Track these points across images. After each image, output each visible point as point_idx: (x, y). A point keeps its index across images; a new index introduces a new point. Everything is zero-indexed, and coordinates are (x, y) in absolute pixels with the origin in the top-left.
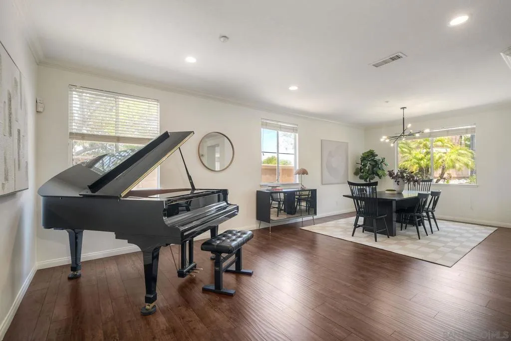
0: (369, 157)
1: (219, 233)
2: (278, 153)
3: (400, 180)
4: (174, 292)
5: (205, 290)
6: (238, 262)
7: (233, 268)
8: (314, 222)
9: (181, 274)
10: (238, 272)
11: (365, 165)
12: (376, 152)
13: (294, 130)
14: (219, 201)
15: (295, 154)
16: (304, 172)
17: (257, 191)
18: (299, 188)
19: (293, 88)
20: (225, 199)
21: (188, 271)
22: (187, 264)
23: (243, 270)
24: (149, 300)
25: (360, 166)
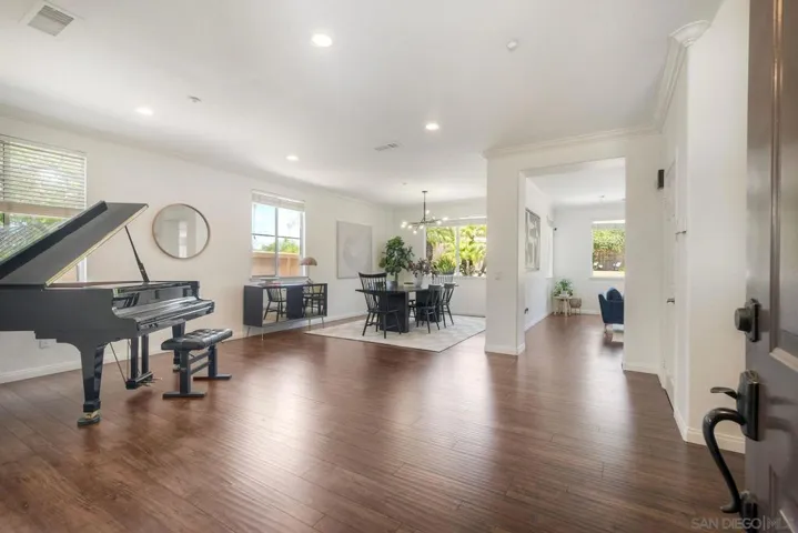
0: (396, 245)
1: (186, 332)
2: (277, 236)
3: (418, 271)
4: (122, 405)
5: (166, 397)
6: (212, 366)
7: (205, 372)
8: (323, 325)
9: (131, 385)
10: (212, 377)
11: (391, 256)
12: (403, 240)
13: (299, 207)
14: (185, 295)
15: (301, 239)
16: (311, 262)
17: (245, 287)
18: (304, 282)
19: (293, 158)
20: (195, 293)
21: (142, 382)
22: (140, 374)
23: (218, 375)
24: (88, 409)
25: (385, 256)
